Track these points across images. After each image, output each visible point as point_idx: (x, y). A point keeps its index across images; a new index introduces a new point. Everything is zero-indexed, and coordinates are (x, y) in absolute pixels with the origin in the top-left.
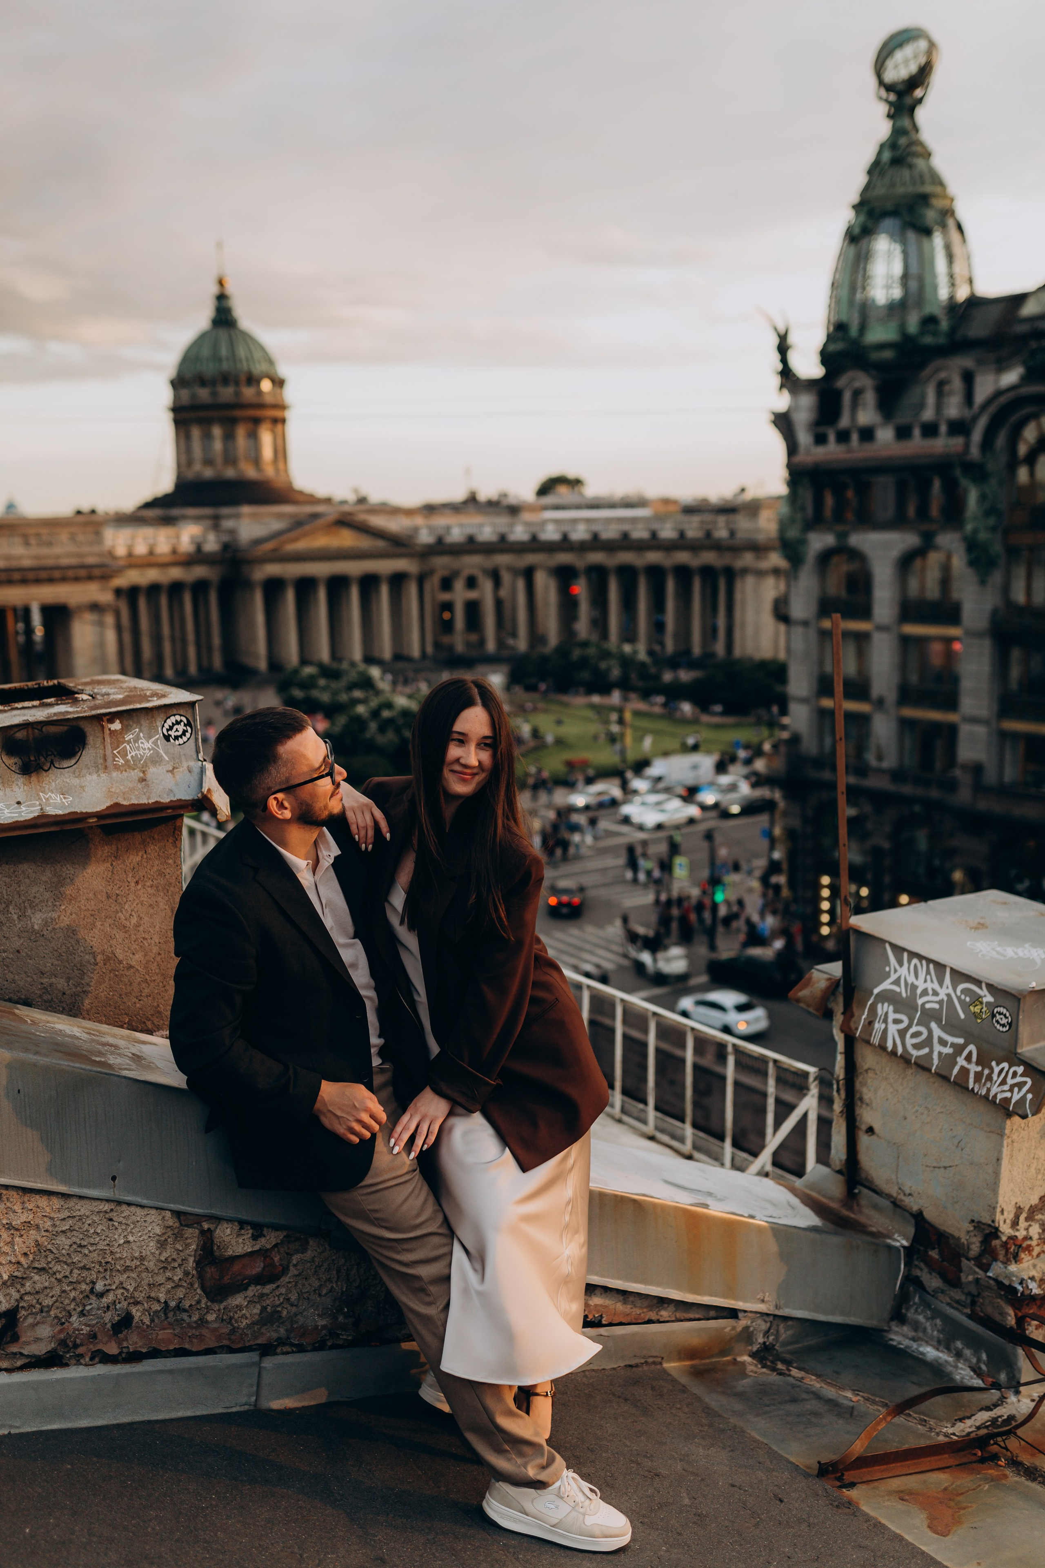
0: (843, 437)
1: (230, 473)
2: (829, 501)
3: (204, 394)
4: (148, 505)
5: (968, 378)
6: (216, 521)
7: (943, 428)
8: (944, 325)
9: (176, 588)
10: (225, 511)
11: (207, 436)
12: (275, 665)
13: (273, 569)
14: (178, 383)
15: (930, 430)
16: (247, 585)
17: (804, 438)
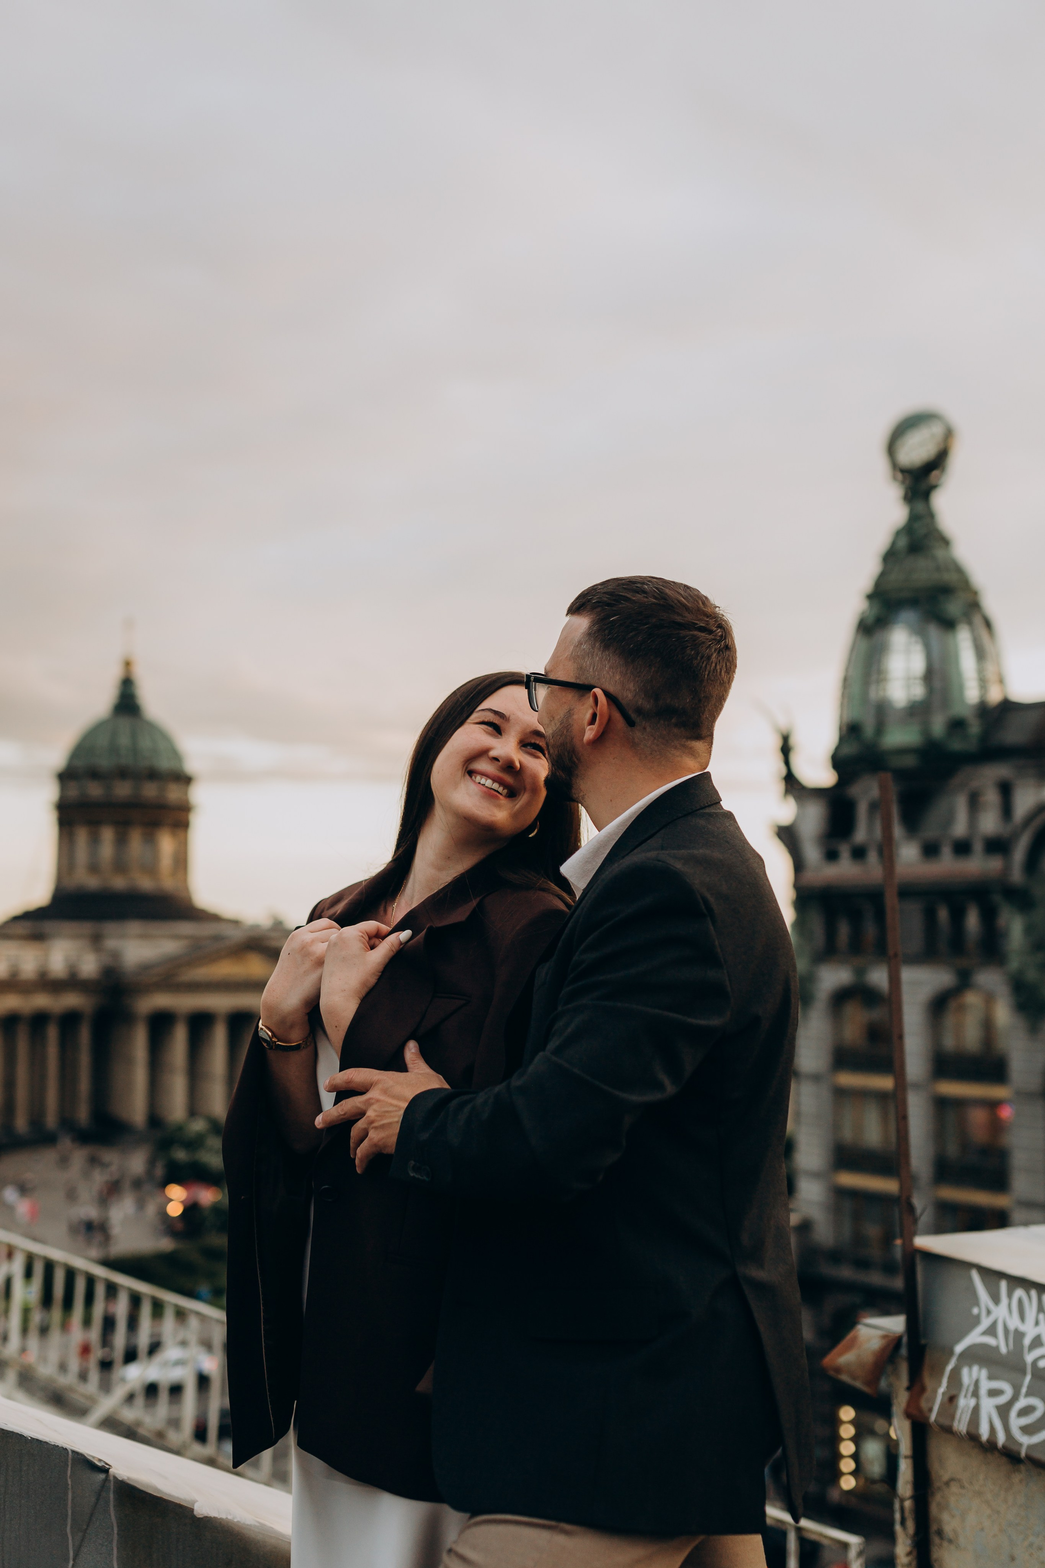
0: (859, 853)
1: (119, 883)
2: (844, 930)
3: (95, 790)
4: (16, 919)
5: (1006, 790)
6: (96, 940)
7: (978, 847)
8: (975, 728)
9: (39, 1020)
10: (110, 928)
11: (95, 840)
12: (155, 1120)
13: (161, 1001)
14: (65, 777)
15: (962, 848)
16: (127, 1018)
17: (812, 853)
